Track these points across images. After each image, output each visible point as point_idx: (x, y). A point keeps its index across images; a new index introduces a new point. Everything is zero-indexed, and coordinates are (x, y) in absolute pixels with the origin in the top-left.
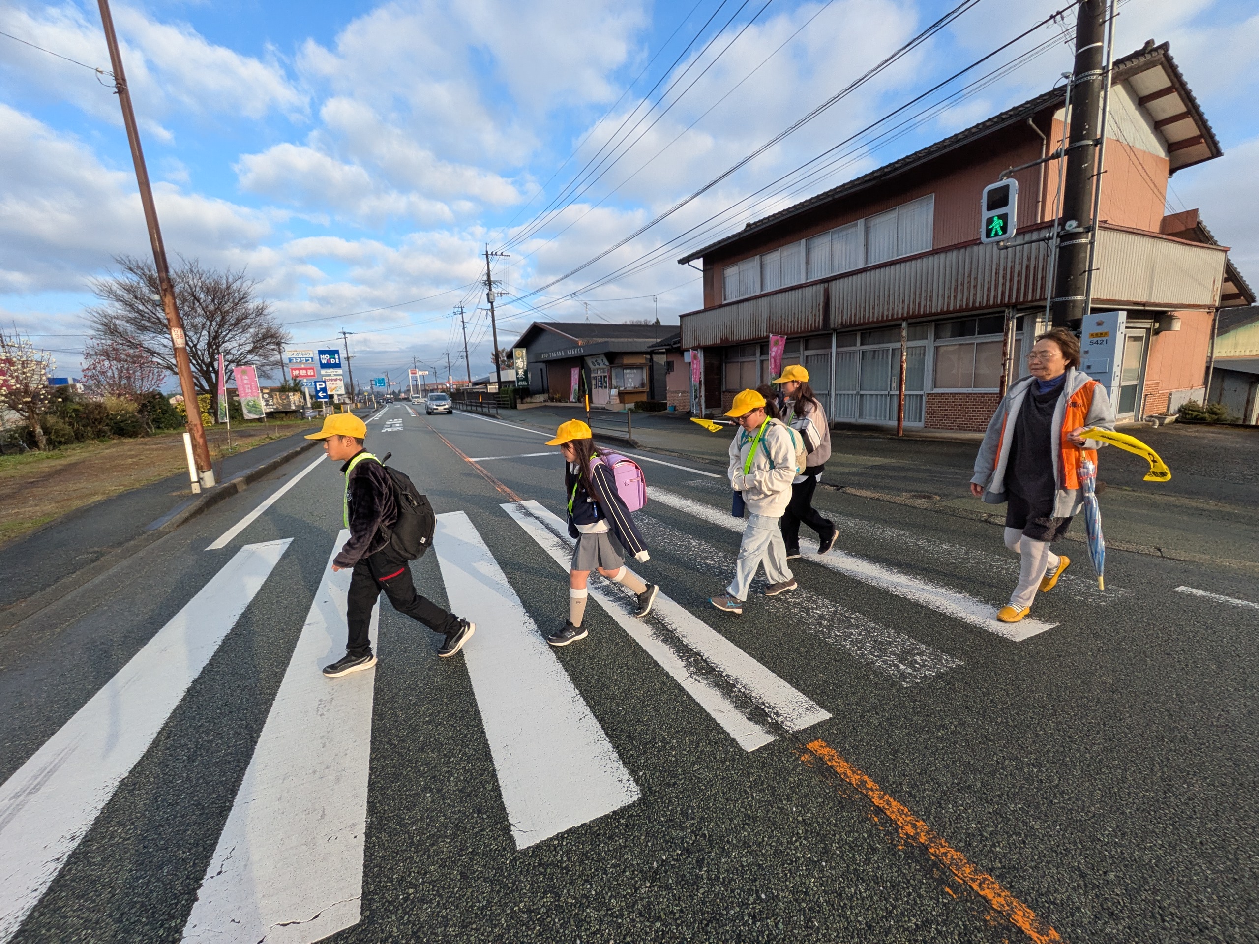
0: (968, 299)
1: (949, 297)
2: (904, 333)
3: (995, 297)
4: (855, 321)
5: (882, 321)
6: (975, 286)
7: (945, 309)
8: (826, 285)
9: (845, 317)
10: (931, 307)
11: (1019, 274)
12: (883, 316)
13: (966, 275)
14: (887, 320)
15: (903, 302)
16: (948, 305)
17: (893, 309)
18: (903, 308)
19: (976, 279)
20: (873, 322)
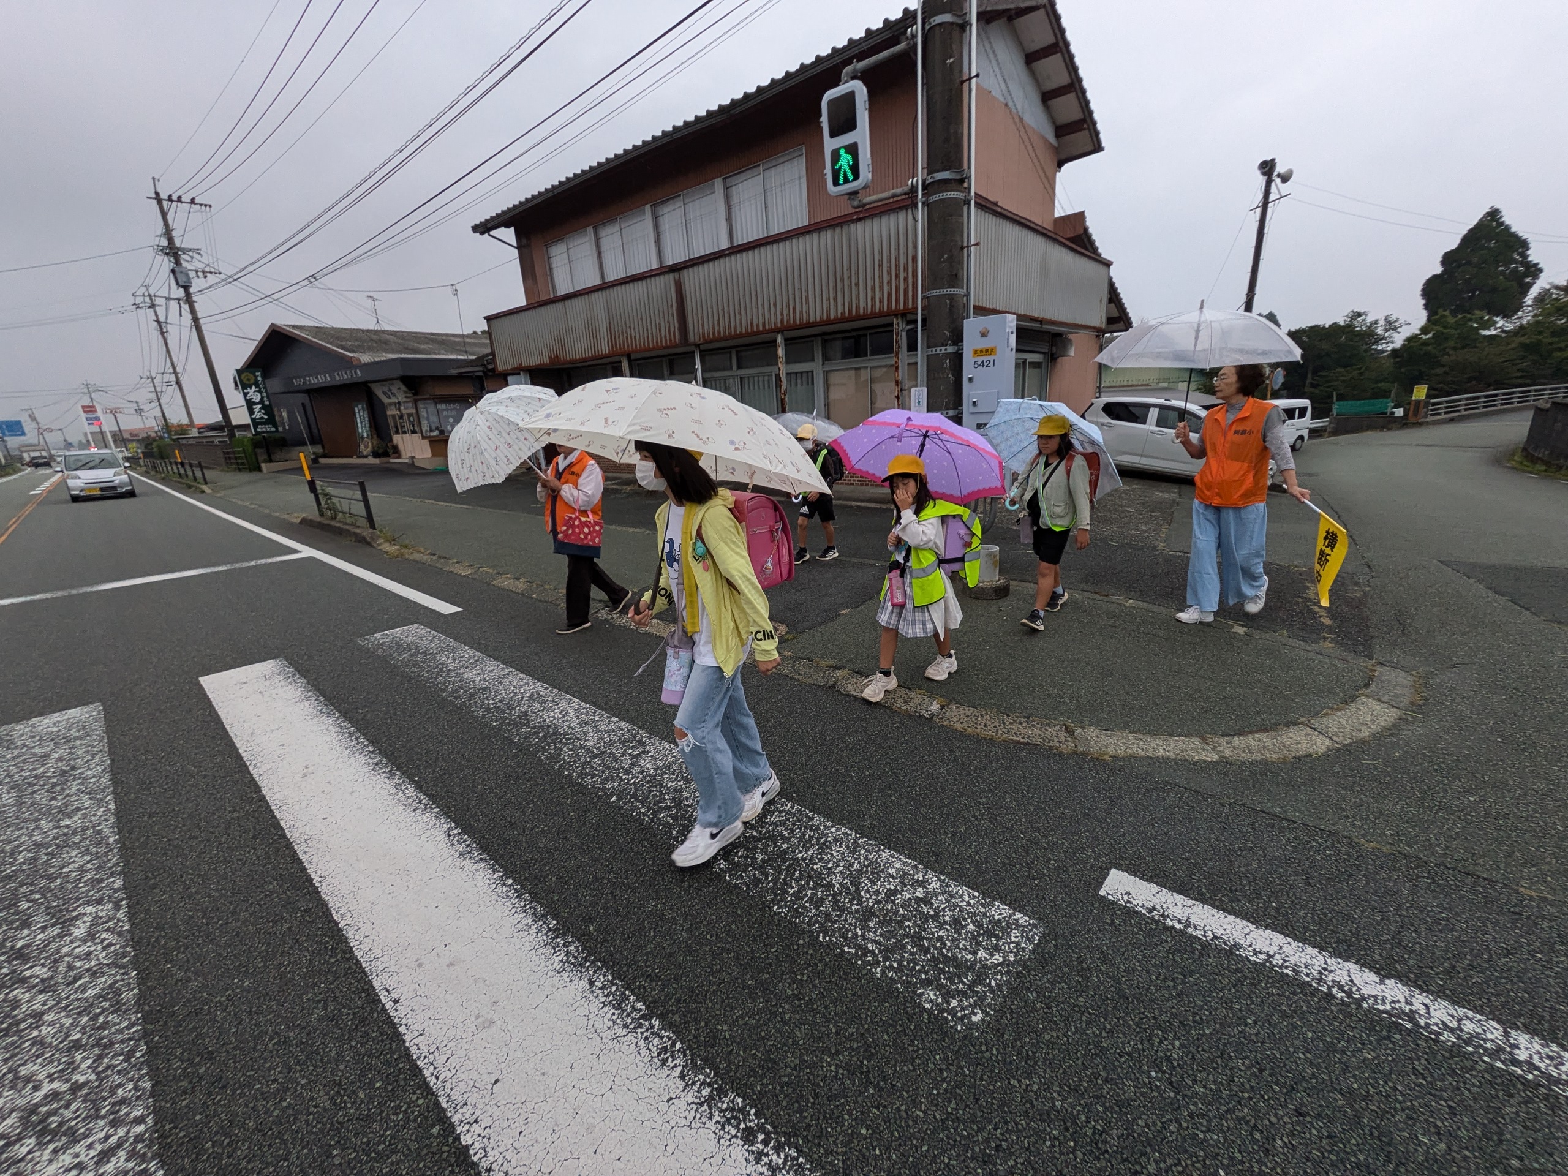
0: (851, 303)
1: (828, 299)
2: (781, 352)
3: (881, 301)
4: (719, 332)
5: (753, 334)
6: (857, 284)
7: (825, 317)
8: (676, 275)
9: (706, 327)
10: (808, 313)
11: (906, 269)
12: (752, 324)
13: (845, 268)
14: (759, 333)
15: (775, 305)
16: (828, 311)
17: (764, 315)
18: (775, 314)
19: (857, 273)
20: (741, 336)
